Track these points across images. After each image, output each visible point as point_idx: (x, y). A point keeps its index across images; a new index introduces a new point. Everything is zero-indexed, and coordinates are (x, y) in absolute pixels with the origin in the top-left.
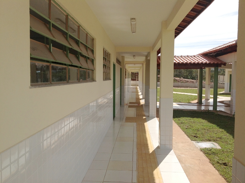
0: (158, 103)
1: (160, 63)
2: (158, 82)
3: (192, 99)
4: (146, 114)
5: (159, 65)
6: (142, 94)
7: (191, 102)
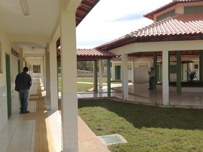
0: (60, 93)
1: (60, 55)
2: (59, 73)
3: (89, 87)
4: (48, 107)
5: (59, 57)
6: (44, 85)
7: (89, 90)
